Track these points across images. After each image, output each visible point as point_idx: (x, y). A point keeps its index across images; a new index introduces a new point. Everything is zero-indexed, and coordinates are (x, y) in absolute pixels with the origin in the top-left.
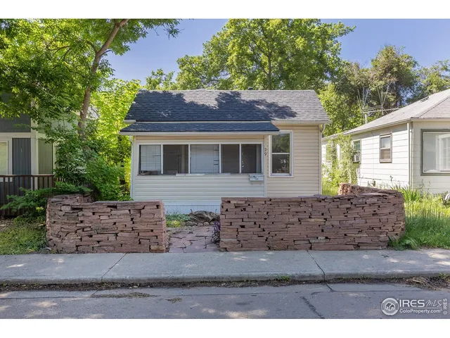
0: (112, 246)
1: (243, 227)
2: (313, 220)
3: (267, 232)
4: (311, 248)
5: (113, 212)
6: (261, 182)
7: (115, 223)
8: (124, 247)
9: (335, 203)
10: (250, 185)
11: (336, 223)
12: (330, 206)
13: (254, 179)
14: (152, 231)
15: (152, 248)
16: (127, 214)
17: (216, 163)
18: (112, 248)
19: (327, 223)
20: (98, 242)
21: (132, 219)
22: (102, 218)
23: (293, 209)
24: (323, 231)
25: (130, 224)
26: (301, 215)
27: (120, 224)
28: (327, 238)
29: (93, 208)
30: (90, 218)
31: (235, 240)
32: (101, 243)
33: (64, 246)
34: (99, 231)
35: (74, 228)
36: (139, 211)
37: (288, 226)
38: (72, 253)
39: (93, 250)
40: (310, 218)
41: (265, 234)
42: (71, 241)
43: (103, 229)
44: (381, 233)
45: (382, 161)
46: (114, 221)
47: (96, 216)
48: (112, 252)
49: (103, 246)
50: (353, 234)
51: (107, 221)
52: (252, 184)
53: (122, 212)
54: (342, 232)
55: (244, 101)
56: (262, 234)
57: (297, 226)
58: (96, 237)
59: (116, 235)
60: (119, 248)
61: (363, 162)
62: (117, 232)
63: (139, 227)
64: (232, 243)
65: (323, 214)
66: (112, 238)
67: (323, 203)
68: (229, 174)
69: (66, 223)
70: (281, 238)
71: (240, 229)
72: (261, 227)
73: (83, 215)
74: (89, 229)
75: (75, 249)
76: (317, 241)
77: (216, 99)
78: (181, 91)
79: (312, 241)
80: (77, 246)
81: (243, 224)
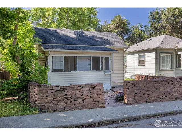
0: (81, 106)
1: (136, 93)
2: (161, 89)
3: (145, 95)
4: (161, 101)
5: (82, 89)
6: (109, 74)
7: (82, 95)
8: (87, 106)
9: (167, 82)
10: (104, 76)
11: (169, 90)
12: (166, 83)
13: (107, 73)
14: (99, 97)
15: (100, 105)
16: (88, 90)
17: (90, 65)
18: (82, 107)
19: (166, 90)
20: (75, 105)
21: (90, 92)
22: (76, 92)
23: (154, 85)
24: (164, 93)
25: (89, 95)
26: (157, 87)
27: (85, 95)
28: (166, 96)
29: (72, 88)
30: (71, 93)
31: (133, 100)
32: (76, 105)
33: (57, 108)
34: (75, 99)
35: (63, 98)
36: (94, 88)
37: (153, 92)
38: (62, 111)
39: (73, 109)
41: (144, 96)
42: (61, 105)
43: (77, 98)
45: (140, 65)
46: (82, 93)
47: (74, 92)
48: (82, 109)
49: (77, 106)
50: (174, 94)
51: (78, 94)
52: (105, 75)
53: (86, 89)
54: (171, 93)
55: (88, 36)
56: (143, 96)
57: (156, 92)
58: (74, 102)
59: (83, 100)
60: (85, 107)
61: (127, 65)
62: (84, 99)
63: (94, 96)
64: (133, 101)
65: (164, 87)
66: (81, 102)
67: (163, 82)
68: (95, 71)
69: (57, 96)
70: (150, 97)
71: (135, 95)
72: (143, 93)
73: (68, 91)
74: (70, 98)
75: (63, 109)
76: (163, 98)
77: (74, 34)
78: (55, 29)
79: (161, 98)
80: (64, 108)
81: (136, 92)
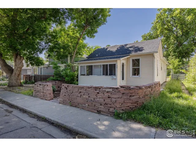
1: (65, 95)
3: (71, 98)
4: (83, 108)
6: (115, 79)
19: (89, 98)
21: (43, 89)
24: (87, 102)
28: (88, 105)
40: (84, 95)
44: (111, 107)
50: (98, 105)
52: (112, 79)
54: (94, 103)
56: (69, 99)
57: (79, 98)
65: (89, 94)
67: (90, 89)
68: (105, 76)
70: (74, 102)
76: (85, 106)
